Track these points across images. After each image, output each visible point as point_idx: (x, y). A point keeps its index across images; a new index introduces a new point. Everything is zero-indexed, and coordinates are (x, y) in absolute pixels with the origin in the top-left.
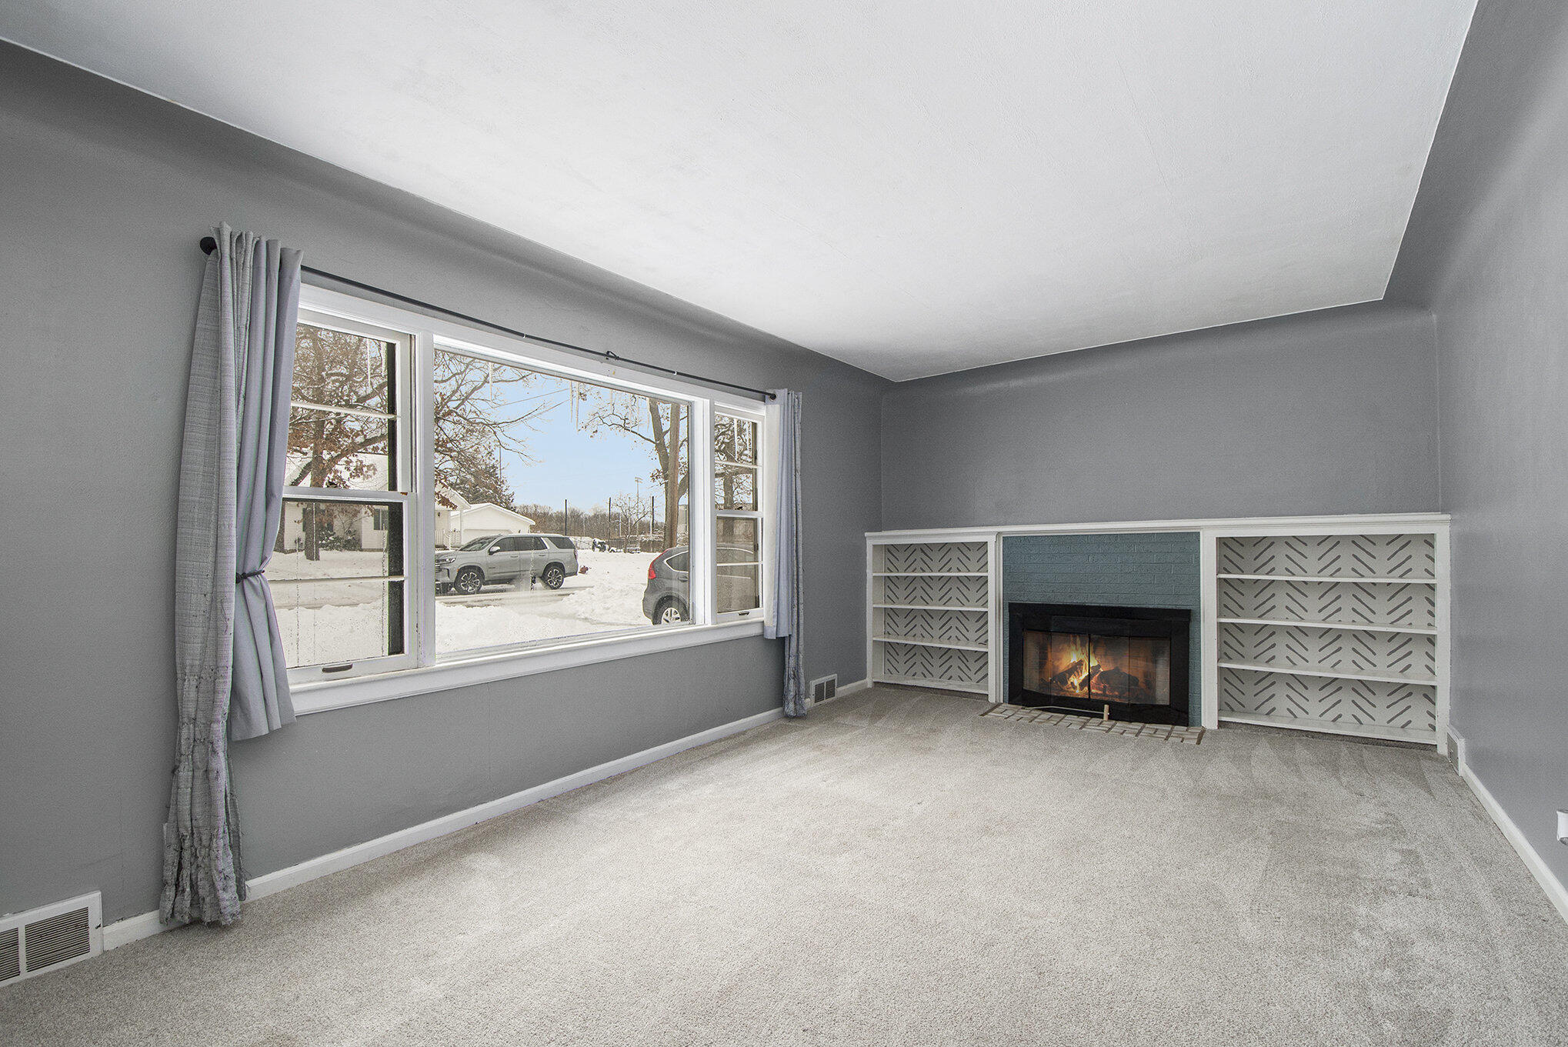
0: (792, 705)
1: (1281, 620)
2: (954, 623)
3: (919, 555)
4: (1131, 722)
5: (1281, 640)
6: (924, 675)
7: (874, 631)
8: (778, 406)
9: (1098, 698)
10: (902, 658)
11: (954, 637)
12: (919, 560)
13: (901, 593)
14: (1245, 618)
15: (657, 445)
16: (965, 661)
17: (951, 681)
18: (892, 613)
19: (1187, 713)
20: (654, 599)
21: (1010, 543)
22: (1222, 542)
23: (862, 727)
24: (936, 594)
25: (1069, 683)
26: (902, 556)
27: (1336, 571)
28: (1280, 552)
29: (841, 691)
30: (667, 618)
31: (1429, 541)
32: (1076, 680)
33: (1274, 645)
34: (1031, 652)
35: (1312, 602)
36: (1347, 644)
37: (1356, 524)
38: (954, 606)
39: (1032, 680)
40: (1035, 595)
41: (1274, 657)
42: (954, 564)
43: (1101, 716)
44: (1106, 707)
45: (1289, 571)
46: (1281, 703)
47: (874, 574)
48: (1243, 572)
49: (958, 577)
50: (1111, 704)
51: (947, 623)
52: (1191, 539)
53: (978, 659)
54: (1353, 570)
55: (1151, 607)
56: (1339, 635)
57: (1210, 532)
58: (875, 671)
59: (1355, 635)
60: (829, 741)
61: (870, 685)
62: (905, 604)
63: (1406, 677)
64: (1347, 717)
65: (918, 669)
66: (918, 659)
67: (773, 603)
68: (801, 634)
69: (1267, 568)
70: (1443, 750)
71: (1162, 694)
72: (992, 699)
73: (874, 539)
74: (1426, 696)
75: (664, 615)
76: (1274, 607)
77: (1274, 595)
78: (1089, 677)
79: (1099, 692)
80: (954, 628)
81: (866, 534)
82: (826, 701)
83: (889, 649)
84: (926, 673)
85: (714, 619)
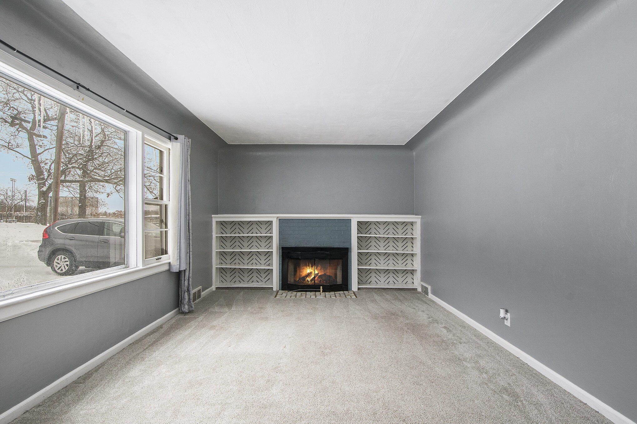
0: (186, 307)
1: (372, 250)
2: (255, 257)
3: (237, 226)
4: (330, 292)
5: (373, 257)
6: (240, 281)
7: (215, 263)
8: (179, 144)
9: (318, 284)
10: (228, 275)
11: (254, 263)
12: (237, 228)
13: (228, 244)
14: (362, 250)
15: (32, 161)
16: (260, 274)
17: (253, 283)
18: (223, 254)
19: (347, 285)
20: (48, 251)
21: (282, 221)
22: (359, 223)
23: (227, 312)
24: (245, 244)
25: (306, 280)
26: (229, 227)
27: (388, 233)
28: (373, 226)
29: (203, 294)
30: (58, 262)
31: (412, 224)
32: (309, 279)
33: (371, 259)
34: (291, 268)
35: (382, 244)
36: (391, 257)
37: (385, 218)
38: (254, 249)
39: (291, 280)
40: (292, 243)
41: (371, 263)
42: (255, 230)
43: (320, 291)
44: (321, 287)
45: (375, 233)
46: (373, 279)
47: (216, 235)
48: (362, 234)
49: (256, 236)
50: (323, 286)
51: (251, 257)
52: (349, 221)
53: (265, 272)
54: (393, 233)
55: (335, 247)
56: (389, 254)
57: (355, 219)
58: (216, 283)
59: (393, 254)
60: (215, 323)
61: (214, 289)
62: (230, 249)
63: (406, 267)
64: (391, 282)
65: (237, 279)
66: (237, 274)
67: (176, 252)
68: (191, 268)
69: (369, 232)
70: (420, 290)
71: (339, 280)
72: (275, 289)
73: (216, 218)
74: (411, 273)
75: (56, 260)
76: (371, 246)
77: (371, 242)
78: (315, 277)
79: (318, 282)
80: (254, 259)
81: (213, 216)
82: (197, 301)
83: (222, 271)
84: (241, 280)
85: (144, 263)
